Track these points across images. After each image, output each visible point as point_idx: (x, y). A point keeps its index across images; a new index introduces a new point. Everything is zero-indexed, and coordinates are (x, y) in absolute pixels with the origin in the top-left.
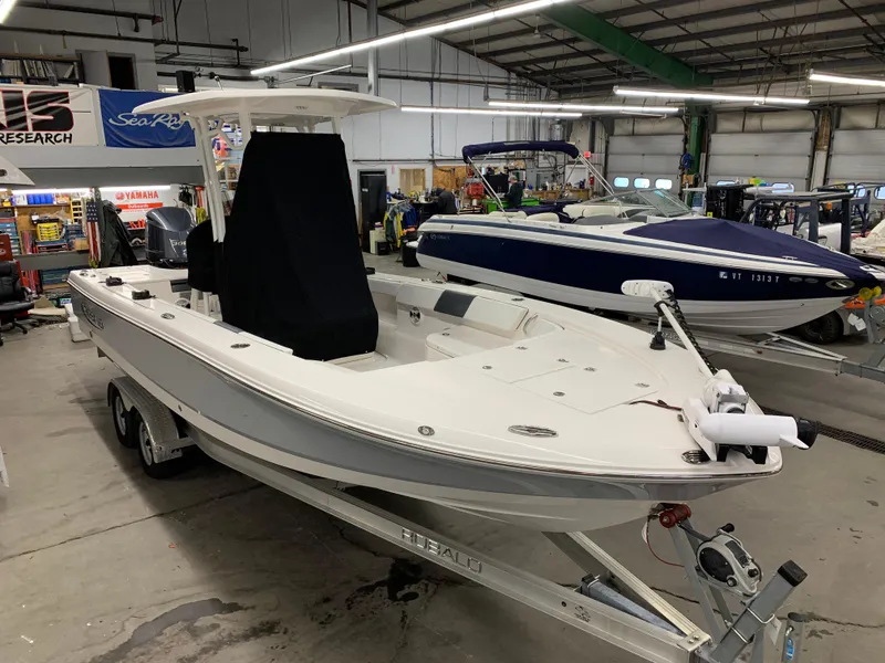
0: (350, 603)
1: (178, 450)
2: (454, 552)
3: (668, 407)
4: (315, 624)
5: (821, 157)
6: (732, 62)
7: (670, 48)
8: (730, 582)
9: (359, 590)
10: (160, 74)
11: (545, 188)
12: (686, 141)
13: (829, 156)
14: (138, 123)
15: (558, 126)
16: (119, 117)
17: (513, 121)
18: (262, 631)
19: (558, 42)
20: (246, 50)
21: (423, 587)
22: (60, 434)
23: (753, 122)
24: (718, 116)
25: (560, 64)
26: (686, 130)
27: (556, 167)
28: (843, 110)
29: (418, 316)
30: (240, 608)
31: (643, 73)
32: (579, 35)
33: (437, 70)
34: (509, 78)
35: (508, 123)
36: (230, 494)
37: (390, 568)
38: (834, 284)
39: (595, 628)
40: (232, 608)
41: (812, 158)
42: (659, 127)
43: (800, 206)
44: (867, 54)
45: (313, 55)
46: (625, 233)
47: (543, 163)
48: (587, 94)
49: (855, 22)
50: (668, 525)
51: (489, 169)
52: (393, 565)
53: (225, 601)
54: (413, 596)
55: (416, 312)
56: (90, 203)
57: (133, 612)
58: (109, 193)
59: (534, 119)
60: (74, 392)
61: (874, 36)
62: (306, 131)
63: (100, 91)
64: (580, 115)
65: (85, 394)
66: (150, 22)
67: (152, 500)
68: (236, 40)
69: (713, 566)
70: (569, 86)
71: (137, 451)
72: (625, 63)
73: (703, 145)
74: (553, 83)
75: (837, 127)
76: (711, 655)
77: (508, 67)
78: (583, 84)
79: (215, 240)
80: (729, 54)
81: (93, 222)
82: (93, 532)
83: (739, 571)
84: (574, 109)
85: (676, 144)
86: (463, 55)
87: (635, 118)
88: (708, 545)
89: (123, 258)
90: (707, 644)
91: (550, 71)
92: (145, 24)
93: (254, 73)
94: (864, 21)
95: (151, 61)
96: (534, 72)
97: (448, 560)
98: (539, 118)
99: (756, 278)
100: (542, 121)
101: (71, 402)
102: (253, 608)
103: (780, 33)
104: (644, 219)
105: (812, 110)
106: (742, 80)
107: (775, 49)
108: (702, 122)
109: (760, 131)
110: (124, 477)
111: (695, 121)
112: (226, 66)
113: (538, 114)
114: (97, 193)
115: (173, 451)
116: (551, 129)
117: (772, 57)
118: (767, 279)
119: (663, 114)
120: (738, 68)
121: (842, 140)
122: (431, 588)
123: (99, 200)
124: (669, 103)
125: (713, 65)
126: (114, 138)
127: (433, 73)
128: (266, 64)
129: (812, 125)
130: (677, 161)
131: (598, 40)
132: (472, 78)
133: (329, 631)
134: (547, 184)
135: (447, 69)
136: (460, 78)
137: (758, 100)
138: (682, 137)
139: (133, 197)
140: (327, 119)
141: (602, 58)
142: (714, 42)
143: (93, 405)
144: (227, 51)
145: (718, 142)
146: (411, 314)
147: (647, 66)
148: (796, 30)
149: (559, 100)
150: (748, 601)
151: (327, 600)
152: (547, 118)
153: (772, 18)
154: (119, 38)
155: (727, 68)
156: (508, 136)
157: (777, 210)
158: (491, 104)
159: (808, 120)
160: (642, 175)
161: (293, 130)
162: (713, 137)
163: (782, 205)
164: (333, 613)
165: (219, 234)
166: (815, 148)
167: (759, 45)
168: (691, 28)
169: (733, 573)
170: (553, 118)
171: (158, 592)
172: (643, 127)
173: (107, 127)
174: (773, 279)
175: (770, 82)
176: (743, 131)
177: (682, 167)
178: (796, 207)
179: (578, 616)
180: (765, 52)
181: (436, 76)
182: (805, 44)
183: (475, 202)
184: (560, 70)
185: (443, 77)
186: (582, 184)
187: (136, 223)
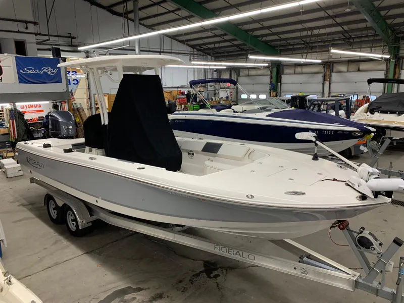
0: (191, 281)
1: (90, 222)
2: (241, 253)
3: (338, 181)
4: (180, 292)
5: (327, 84)
6: (290, 45)
7: (264, 39)
8: (373, 249)
9: (194, 276)
10: (38, 49)
11: (212, 99)
12: (271, 78)
13: (330, 84)
14: (35, 72)
15: (215, 73)
16: (25, 69)
17: (196, 70)
18: (157, 298)
19: (216, 36)
20: (75, 38)
21: (221, 271)
22: (20, 221)
23: (299, 70)
24: (284, 67)
25: (217, 45)
26: (271, 73)
27: (215, 90)
28: (334, 64)
29: (193, 154)
30: (142, 289)
31: (253, 49)
32: (227, 33)
33: (162, 48)
34: (194, 52)
35: (194, 71)
36: (117, 241)
37: (203, 265)
38: (355, 134)
39: (310, 276)
40: (139, 290)
41: (323, 84)
42: (259, 72)
43: (329, 103)
44: (343, 42)
45: (111, 40)
46: (267, 116)
47: (210, 89)
48: (228, 58)
49: (339, 29)
50: (342, 229)
51: (189, 91)
52: (204, 264)
53: (134, 287)
54: (218, 276)
55: (192, 153)
56: (11, 110)
57: (92, 297)
58: (20, 106)
59: (205, 69)
60: (18, 201)
61: (346, 35)
62: (138, 73)
63: (16, 57)
64: (225, 67)
65: (25, 202)
66: (33, 24)
67: (81, 247)
68: (70, 34)
69: (364, 243)
70: (219, 55)
71: (65, 226)
72: (246, 45)
73: (278, 79)
74: (214, 54)
75: (332, 71)
76: (363, 280)
77: (193, 47)
78: (226, 54)
79: (103, 123)
80: (288, 41)
81: (12, 119)
82: (57, 264)
83: (375, 244)
84: (223, 65)
85: (267, 79)
86: (173, 41)
87: (248, 68)
88: (361, 235)
89: (28, 137)
90: (360, 276)
91: (211, 49)
92: (31, 26)
93: (79, 49)
94: (343, 28)
95: (34, 43)
96: (204, 49)
97: (239, 257)
98: (207, 69)
99: (324, 132)
100: (209, 70)
101: (19, 206)
102: (149, 288)
103: (309, 33)
104: (270, 110)
105: (322, 65)
106: (294, 52)
107: (308, 39)
108: (277, 70)
109: (302, 73)
110: (61, 238)
111: (275, 70)
112: (65, 46)
113: (208, 67)
114: (15, 106)
115: (88, 223)
116: (212, 74)
117: (305, 43)
118: (328, 133)
119: (262, 66)
120: (292, 47)
121: (335, 76)
122: (224, 271)
123: (15, 109)
124: (264, 61)
125: (282, 46)
126: (23, 79)
127: (161, 49)
128: (85, 45)
129: (323, 71)
130: (268, 87)
131: (235, 35)
132: (179, 52)
133: (187, 295)
134: (213, 98)
135: (167, 48)
136: (173, 51)
137: (303, 61)
138: (269, 77)
139: (29, 107)
140: (153, 68)
141: (236, 43)
142: (282, 36)
143: (30, 206)
144: (67, 38)
145: (285, 78)
146: (189, 154)
147: (255, 47)
148: (316, 32)
149: (215, 61)
150: (380, 256)
151: (181, 282)
152: (211, 69)
153: (306, 27)
154: (18, 32)
155: (287, 47)
156: (194, 78)
157: (319, 106)
158: (193, 62)
159: (321, 69)
160: (253, 93)
161: (133, 73)
162: (283, 76)
163: (322, 103)
164: (186, 287)
165: (105, 120)
166: (324, 80)
167: (301, 38)
168: (274, 30)
169: (373, 245)
170: (213, 69)
171: (100, 286)
172: (253, 72)
173: (19, 73)
174: (331, 132)
175: (307, 53)
176: (295, 74)
177: (270, 89)
178: (327, 104)
179: (302, 273)
180: (303, 41)
181: (162, 50)
182: (319, 38)
183: (183, 106)
184: (216, 48)
185: (165, 51)
186: (227, 98)
187: (31, 120)
